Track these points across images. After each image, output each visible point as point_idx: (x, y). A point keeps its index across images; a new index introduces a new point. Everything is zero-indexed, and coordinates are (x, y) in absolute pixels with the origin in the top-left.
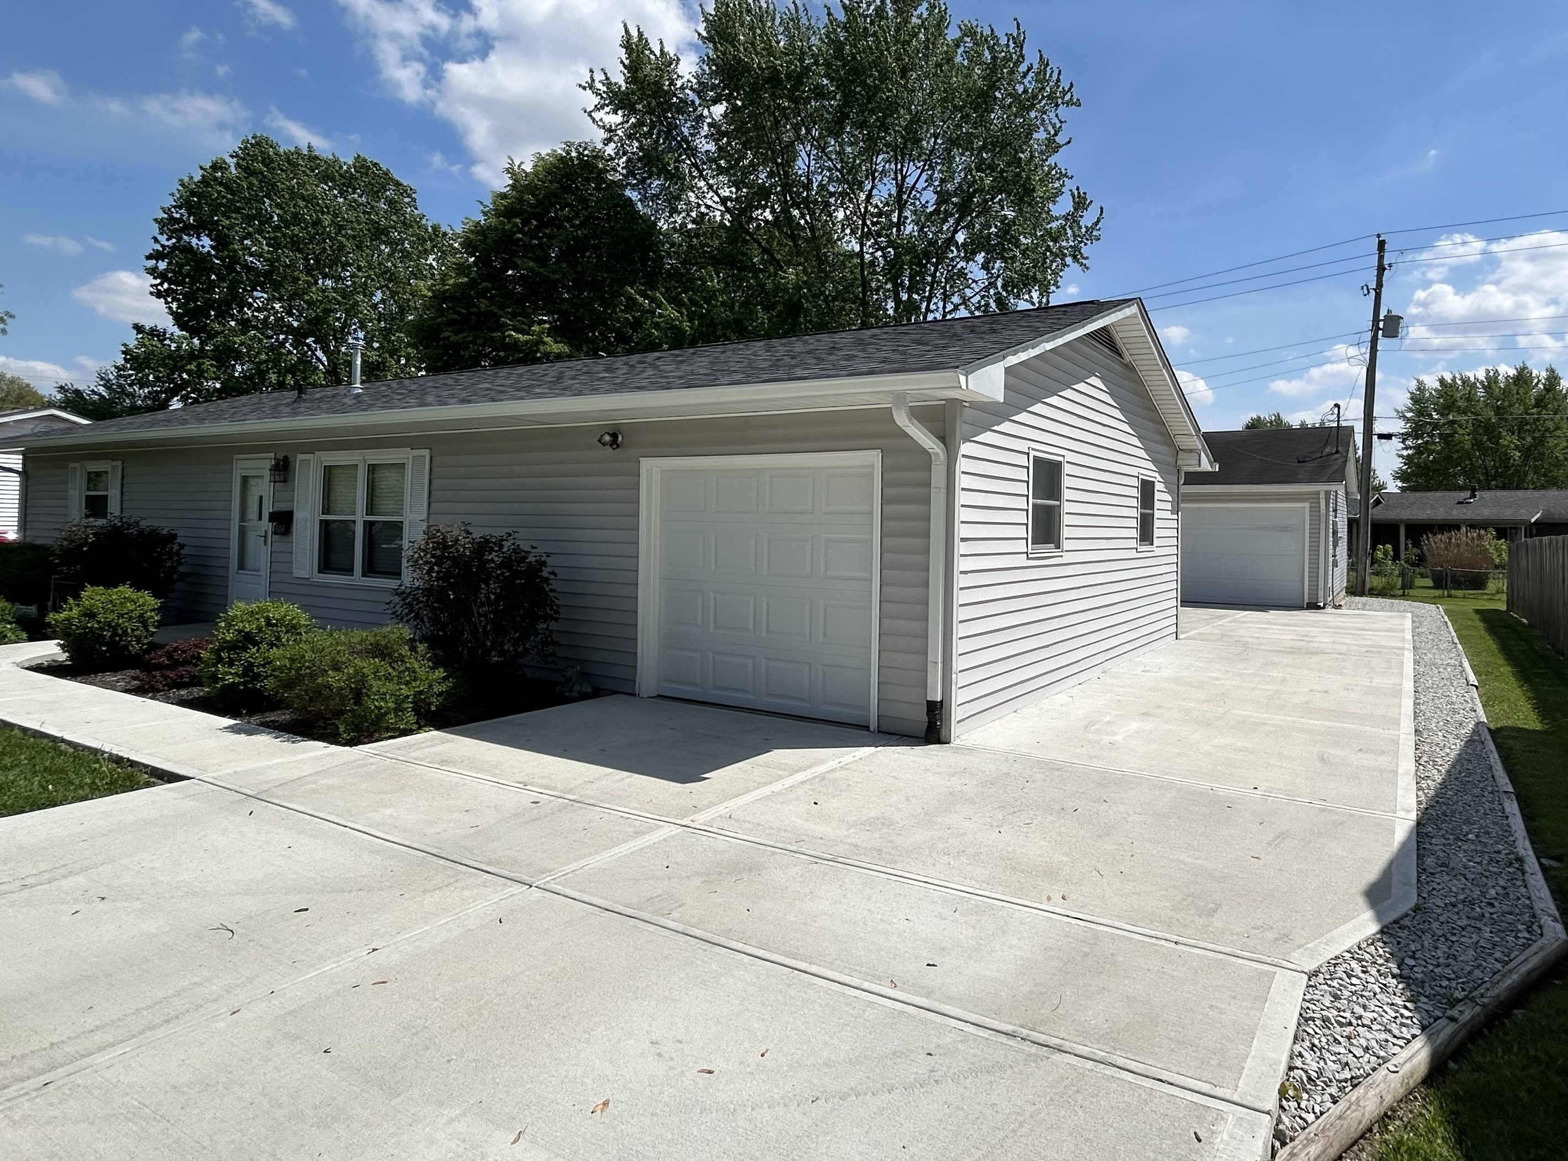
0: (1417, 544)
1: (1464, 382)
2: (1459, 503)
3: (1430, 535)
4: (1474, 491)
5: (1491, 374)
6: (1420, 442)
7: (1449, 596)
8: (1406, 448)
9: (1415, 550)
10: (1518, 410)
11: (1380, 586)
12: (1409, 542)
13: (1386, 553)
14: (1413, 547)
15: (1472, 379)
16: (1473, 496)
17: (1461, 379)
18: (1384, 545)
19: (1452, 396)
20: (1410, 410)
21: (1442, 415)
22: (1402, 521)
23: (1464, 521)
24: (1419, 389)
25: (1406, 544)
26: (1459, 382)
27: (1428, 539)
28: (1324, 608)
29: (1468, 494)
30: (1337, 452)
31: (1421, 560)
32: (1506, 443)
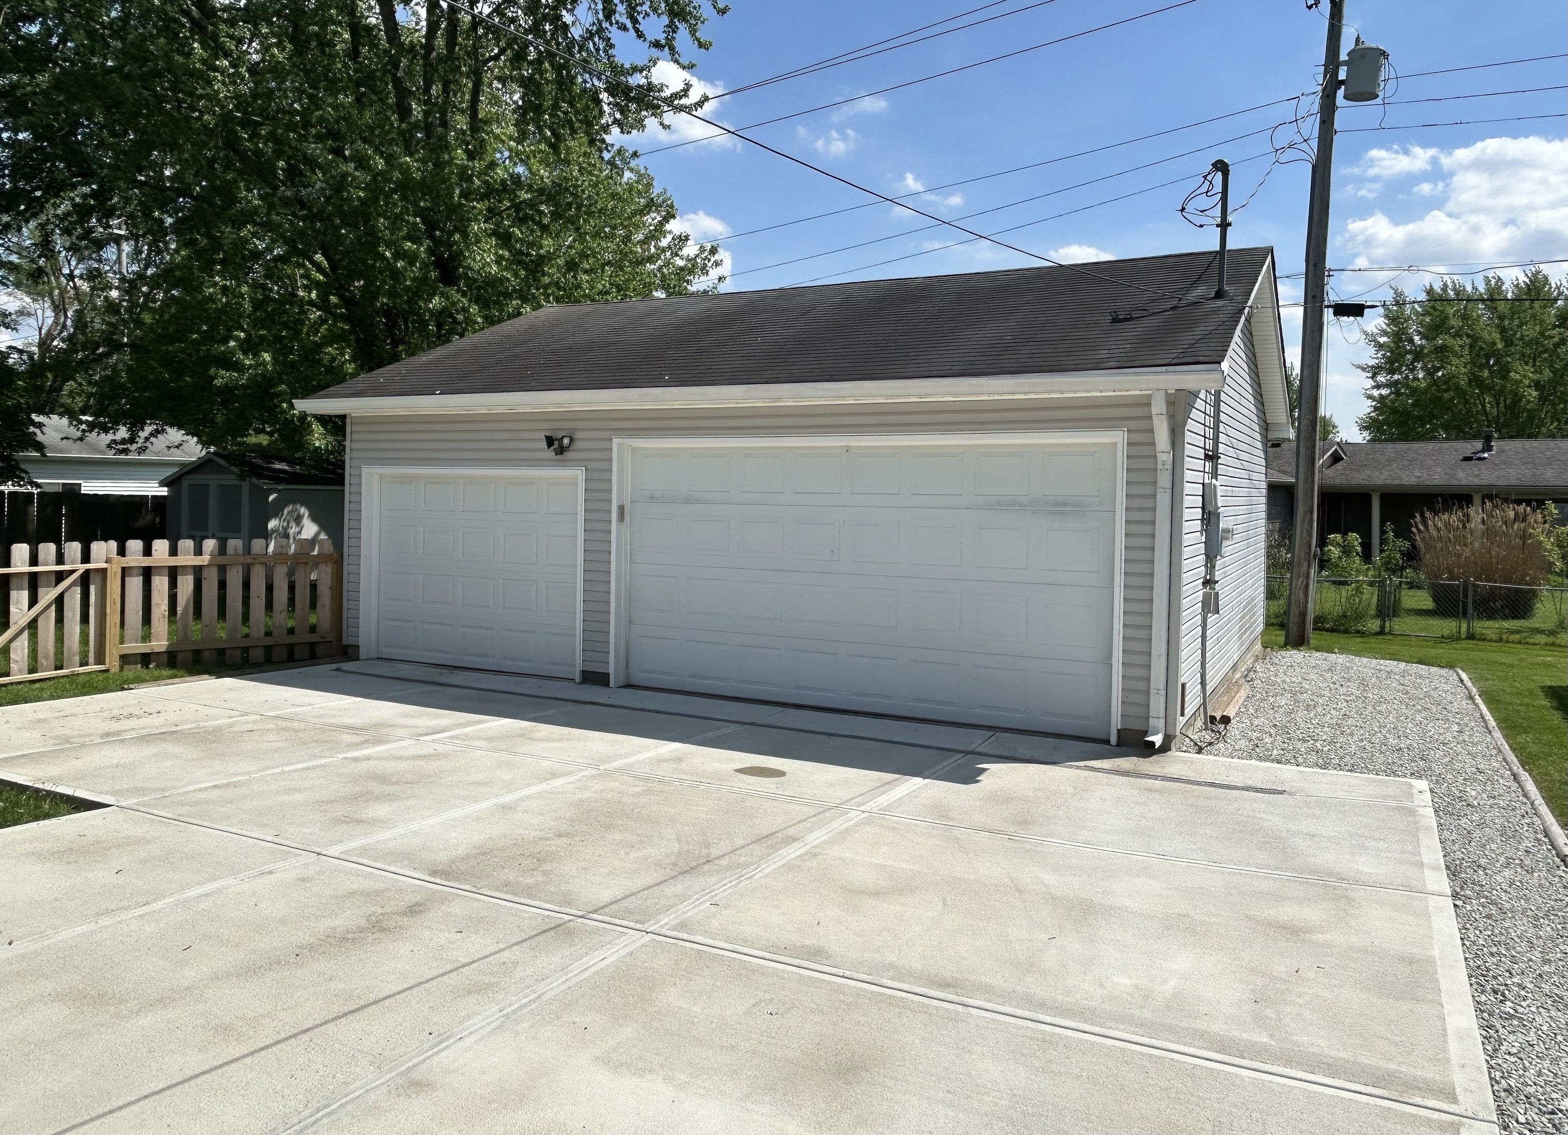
0: (1403, 532)
1: (1457, 294)
2: (1466, 459)
3: (1427, 514)
4: (1488, 439)
5: (1493, 282)
6: (1396, 377)
7: (1471, 636)
8: (1378, 387)
9: (1400, 543)
10: (1531, 331)
11: (1338, 610)
12: (1389, 526)
13: (1347, 551)
14: (1396, 536)
15: (1469, 289)
16: (1488, 448)
17: (1454, 289)
18: (1345, 534)
19: (1442, 312)
20: (1384, 333)
21: (1427, 338)
22: (1376, 488)
23: (1478, 488)
24: (1397, 303)
25: (1383, 532)
26: (1451, 293)
27: (1424, 520)
28: (1165, 748)
29: (1479, 445)
30: (1219, 295)
31: (1412, 556)
32: (1518, 377)
